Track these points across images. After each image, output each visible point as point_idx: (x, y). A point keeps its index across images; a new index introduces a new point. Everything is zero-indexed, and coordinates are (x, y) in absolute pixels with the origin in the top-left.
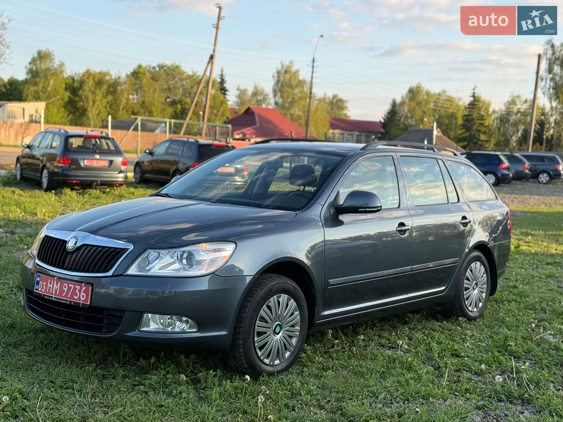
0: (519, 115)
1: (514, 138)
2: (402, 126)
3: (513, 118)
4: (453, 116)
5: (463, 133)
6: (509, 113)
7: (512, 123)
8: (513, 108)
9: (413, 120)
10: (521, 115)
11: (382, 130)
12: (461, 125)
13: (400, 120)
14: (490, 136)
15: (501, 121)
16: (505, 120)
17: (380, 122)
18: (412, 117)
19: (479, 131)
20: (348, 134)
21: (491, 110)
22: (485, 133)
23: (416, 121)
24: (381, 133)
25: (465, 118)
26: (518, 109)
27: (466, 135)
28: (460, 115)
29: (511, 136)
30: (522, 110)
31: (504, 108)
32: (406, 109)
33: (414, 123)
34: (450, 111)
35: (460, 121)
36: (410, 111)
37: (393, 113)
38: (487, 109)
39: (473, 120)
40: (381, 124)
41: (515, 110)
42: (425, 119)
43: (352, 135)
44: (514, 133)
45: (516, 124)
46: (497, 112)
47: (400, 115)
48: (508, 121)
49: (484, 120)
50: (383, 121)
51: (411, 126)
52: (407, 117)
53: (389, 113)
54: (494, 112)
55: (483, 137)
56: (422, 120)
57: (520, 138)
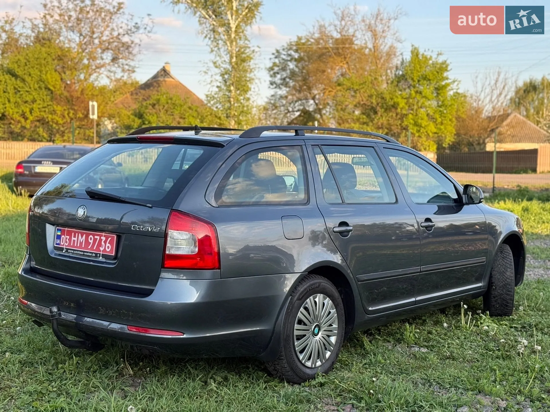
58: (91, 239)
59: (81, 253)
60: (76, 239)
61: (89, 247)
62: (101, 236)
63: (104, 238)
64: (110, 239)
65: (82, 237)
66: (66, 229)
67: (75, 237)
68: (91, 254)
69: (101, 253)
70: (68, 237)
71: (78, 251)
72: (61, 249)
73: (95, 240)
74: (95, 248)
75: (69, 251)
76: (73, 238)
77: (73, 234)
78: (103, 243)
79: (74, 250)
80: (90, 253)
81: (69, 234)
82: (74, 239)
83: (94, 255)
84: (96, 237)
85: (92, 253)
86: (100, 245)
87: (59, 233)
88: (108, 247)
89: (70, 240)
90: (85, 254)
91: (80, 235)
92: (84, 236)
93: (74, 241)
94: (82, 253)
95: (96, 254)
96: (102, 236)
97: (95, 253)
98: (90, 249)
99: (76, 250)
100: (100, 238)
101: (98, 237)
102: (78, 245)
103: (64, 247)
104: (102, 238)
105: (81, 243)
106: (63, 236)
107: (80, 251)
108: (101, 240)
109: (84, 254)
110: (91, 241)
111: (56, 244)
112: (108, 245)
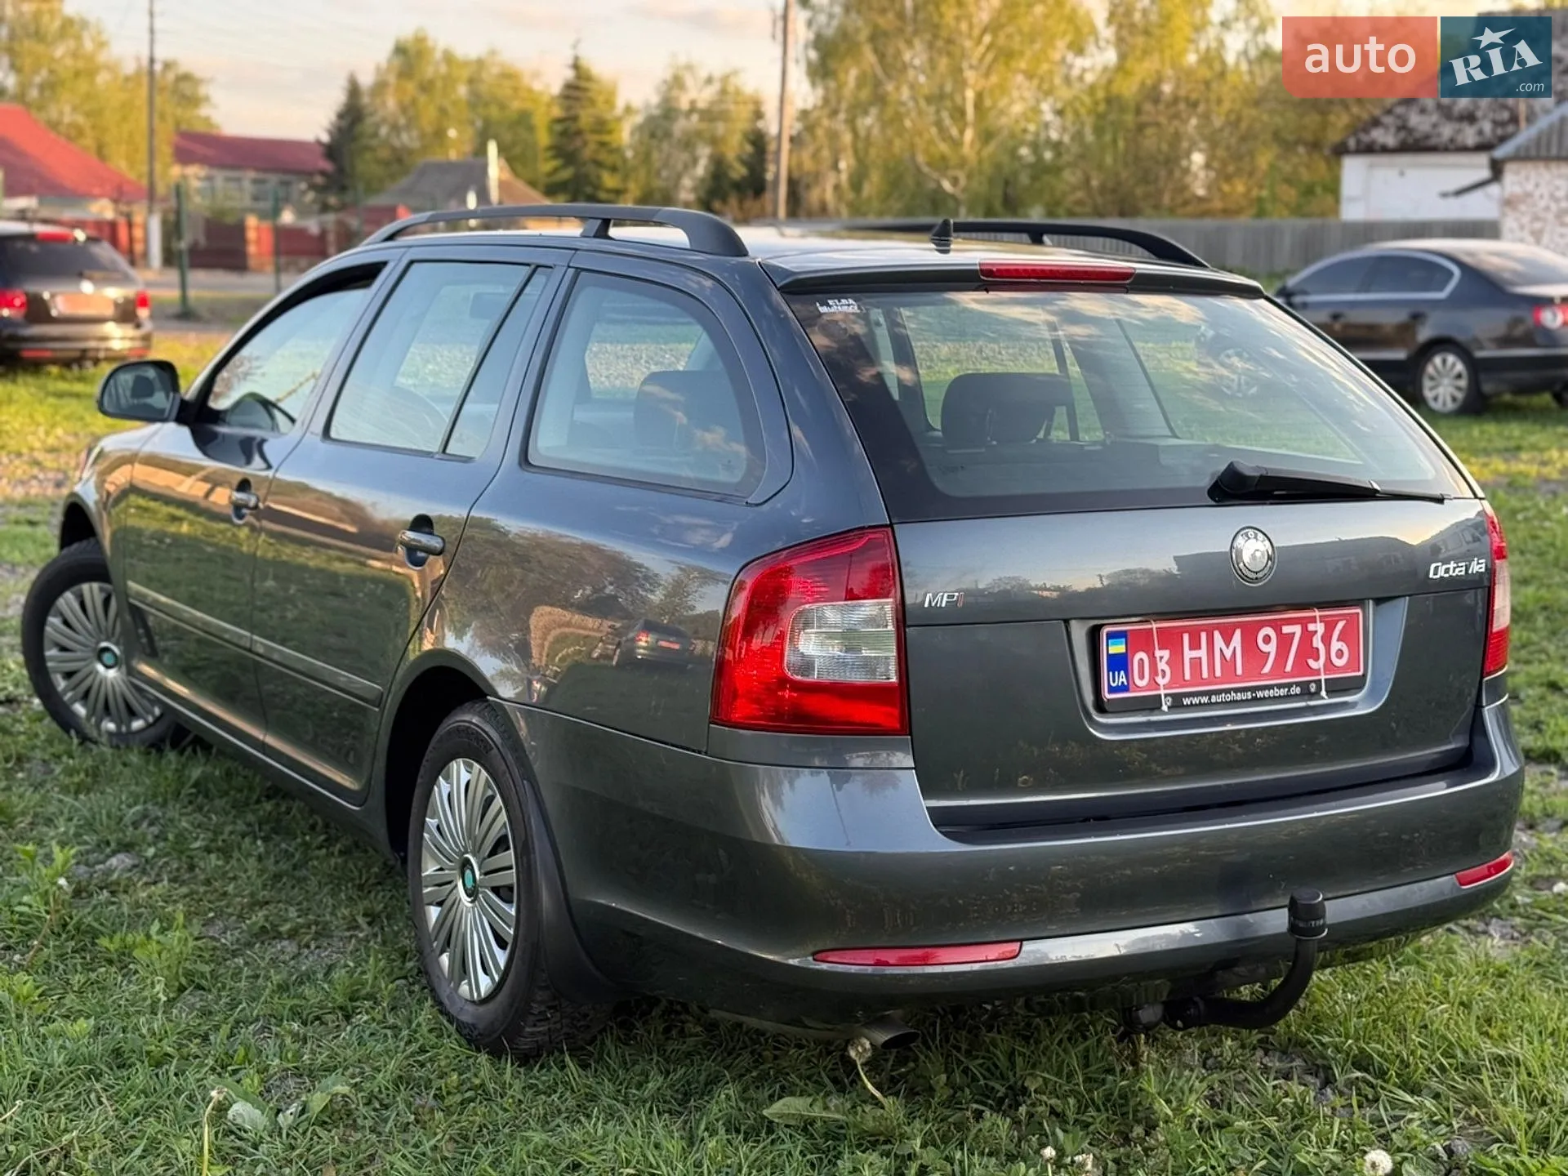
0: (695, 118)
1: (687, 182)
2: (384, 154)
3: (680, 126)
4: (523, 120)
5: (555, 170)
6: (668, 111)
7: (679, 141)
8: (677, 99)
9: (415, 133)
10: (702, 119)
11: (328, 166)
12: (550, 148)
13: (375, 135)
14: (626, 178)
15: (653, 135)
16: (659, 133)
17: (319, 142)
18: (408, 127)
19: (599, 164)
20: (228, 180)
21: (620, 104)
22: (614, 169)
23: (423, 136)
24: (323, 173)
25: (558, 128)
26: (693, 103)
27: (566, 174)
28: (541, 120)
29: (679, 177)
30: (701, 105)
31: (655, 100)
32: (391, 103)
33: (416, 145)
34: (516, 105)
35: (544, 139)
36: (404, 109)
37: (352, 116)
38: (610, 102)
39: (579, 133)
40: (320, 150)
41: (684, 104)
42: (452, 133)
43: (238, 180)
44: (686, 167)
45: (688, 144)
46: (637, 112)
47: (376, 118)
48: (668, 135)
49: (610, 132)
50: (325, 138)
51: (410, 152)
52: (395, 128)
53: (341, 116)
54: (628, 110)
55: (609, 181)
56: (440, 134)
57: (702, 180)
58: (1267, 640)
59: (1239, 696)
60: (1202, 653)
61: (1267, 669)
62: (1304, 622)
63: (1320, 628)
64: (1341, 625)
65: (1228, 643)
66: (1154, 626)
67: (1195, 645)
68: (1283, 692)
69: (1323, 677)
70: (1166, 654)
71: (1228, 691)
72: (1153, 704)
73: (1284, 641)
74: (1288, 668)
75: (1186, 701)
76: (1188, 654)
77: (1186, 637)
78: (1317, 642)
79: (1209, 693)
80: (1280, 686)
81: (1171, 641)
82: (1195, 654)
83: (1297, 690)
84: (1286, 629)
85: (1289, 685)
86: (1307, 650)
87: (1118, 648)
88: (1340, 654)
89: (1176, 661)
90: (1260, 694)
91: (1217, 634)
92: (1238, 633)
93: (1196, 663)
94: (1249, 695)
95: (1304, 686)
96: (1313, 620)
97: (1298, 684)
98: (1273, 674)
99: (1218, 692)
100: (1305, 629)
101: (1297, 629)
102: (1218, 673)
103: (1162, 692)
104: (1311, 627)
105: (1229, 664)
106: (1141, 655)
107: (1236, 690)
108: (1308, 636)
109: (1255, 699)
110: (1271, 648)
111: (1112, 690)
112: (1336, 645)
